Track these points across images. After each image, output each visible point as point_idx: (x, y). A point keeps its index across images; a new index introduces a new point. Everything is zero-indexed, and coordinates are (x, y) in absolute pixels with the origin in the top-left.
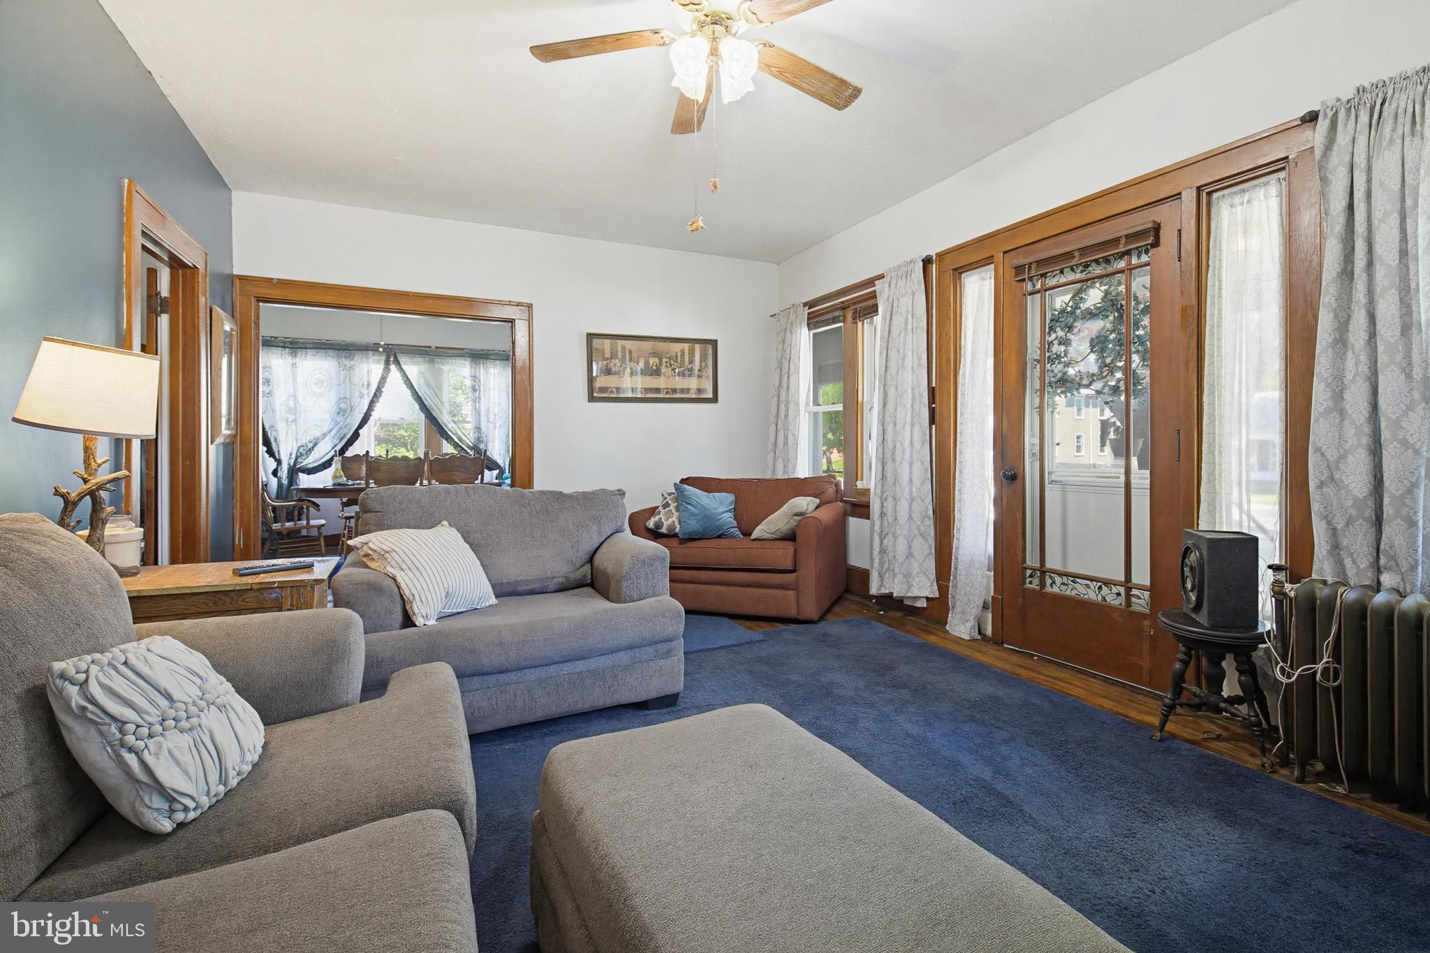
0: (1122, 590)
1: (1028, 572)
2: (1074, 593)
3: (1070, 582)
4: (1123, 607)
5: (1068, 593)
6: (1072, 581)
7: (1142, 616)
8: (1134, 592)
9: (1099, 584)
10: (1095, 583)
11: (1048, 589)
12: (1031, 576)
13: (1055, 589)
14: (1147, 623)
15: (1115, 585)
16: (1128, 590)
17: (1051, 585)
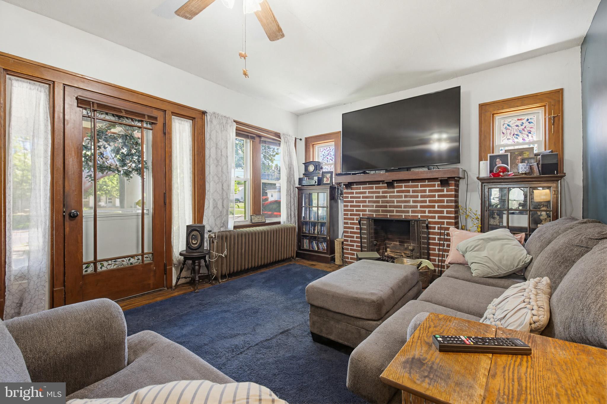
0: (140, 257)
1: (84, 266)
2: (115, 267)
3: (113, 262)
4: (141, 264)
5: (112, 268)
6: (114, 262)
7: (150, 264)
8: (145, 256)
9: (129, 258)
10: (127, 258)
11: (99, 269)
12: (86, 268)
13: (104, 269)
14: (152, 266)
15: (136, 256)
16: (142, 256)
17: (101, 268)
